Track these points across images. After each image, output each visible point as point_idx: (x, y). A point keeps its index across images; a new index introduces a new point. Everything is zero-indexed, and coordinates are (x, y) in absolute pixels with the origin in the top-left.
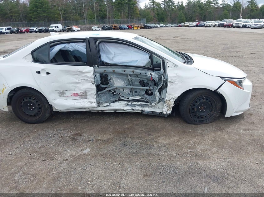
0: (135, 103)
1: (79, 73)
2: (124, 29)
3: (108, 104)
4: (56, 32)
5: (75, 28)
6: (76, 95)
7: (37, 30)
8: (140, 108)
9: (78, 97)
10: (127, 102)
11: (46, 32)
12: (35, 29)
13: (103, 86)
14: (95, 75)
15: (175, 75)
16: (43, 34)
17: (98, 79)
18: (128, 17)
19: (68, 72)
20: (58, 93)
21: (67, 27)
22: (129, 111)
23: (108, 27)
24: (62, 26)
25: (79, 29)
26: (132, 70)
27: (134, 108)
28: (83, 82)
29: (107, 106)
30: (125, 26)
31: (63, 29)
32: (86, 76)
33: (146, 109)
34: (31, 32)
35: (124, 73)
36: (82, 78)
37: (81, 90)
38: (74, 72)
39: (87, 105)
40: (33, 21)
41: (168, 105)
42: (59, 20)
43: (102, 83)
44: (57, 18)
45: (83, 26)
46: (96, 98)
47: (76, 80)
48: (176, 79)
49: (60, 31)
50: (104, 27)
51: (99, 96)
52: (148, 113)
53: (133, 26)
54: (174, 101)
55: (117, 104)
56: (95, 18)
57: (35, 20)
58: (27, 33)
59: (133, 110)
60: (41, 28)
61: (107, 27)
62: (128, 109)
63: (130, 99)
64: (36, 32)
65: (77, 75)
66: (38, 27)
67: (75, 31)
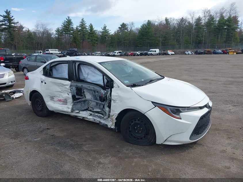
0: (97, 114)
1: (61, 85)
2: (218, 53)
3: (78, 111)
4: (154, 55)
5: (170, 52)
6: (60, 101)
7: (139, 54)
8: (99, 119)
9: (61, 103)
10: (91, 113)
11: (145, 55)
12: (138, 53)
13: (77, 97)
14: (71, 88)
15: (117, 95)
16: (143, 57)
17: (74, 91)
18: (225, 42)
19: (55, 84)
20: (50, 97)
21: (163, 51)
22: (92, 120)
23: (201, 52)
24: (159, 50)
25: (173, 53)
26: (93, 87)
27: (95, 118)
28: (65, 92)
29: (77, 113)
30: (220, 51)
31: (159, 53)
32: (66, 88)
33: (103, 121)
34: (134, 55)
35: (89, 88)
36: (64, 89)
37: (63, 97)
38: (59, 84)
39: (65, 110)
40: (139, 46)
41: (112, 120)
42: (158, 46)
43: (77, 94)
44: (157, 44)
45: (177, 51)
46: (73, 105)
47: (60, 90)
48: (117, 99)
49: (157, 55)
50: (197, 51)
51: (75, 104)
52: (103, 125)
53: (228, 51)
54: (115, 117)
55: (85, 112)
56: (190, 44)
57: (140, 46)
58: (132, 56)
59: (95, 120)
60: (142, 52)
61: (199, 52)
62: (91, 118)
63: (94, 110)
64: (138, 55)
65: (61, 86)
66: (140, 51)
67: (169, 55)
